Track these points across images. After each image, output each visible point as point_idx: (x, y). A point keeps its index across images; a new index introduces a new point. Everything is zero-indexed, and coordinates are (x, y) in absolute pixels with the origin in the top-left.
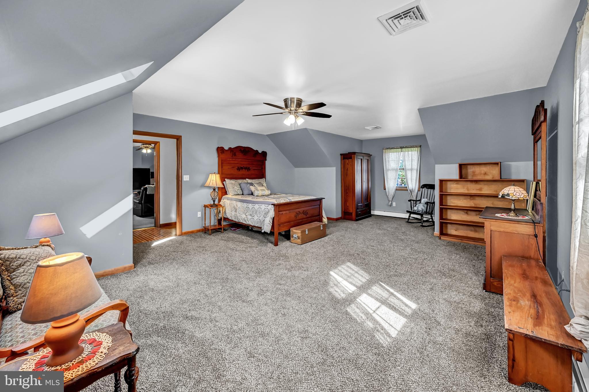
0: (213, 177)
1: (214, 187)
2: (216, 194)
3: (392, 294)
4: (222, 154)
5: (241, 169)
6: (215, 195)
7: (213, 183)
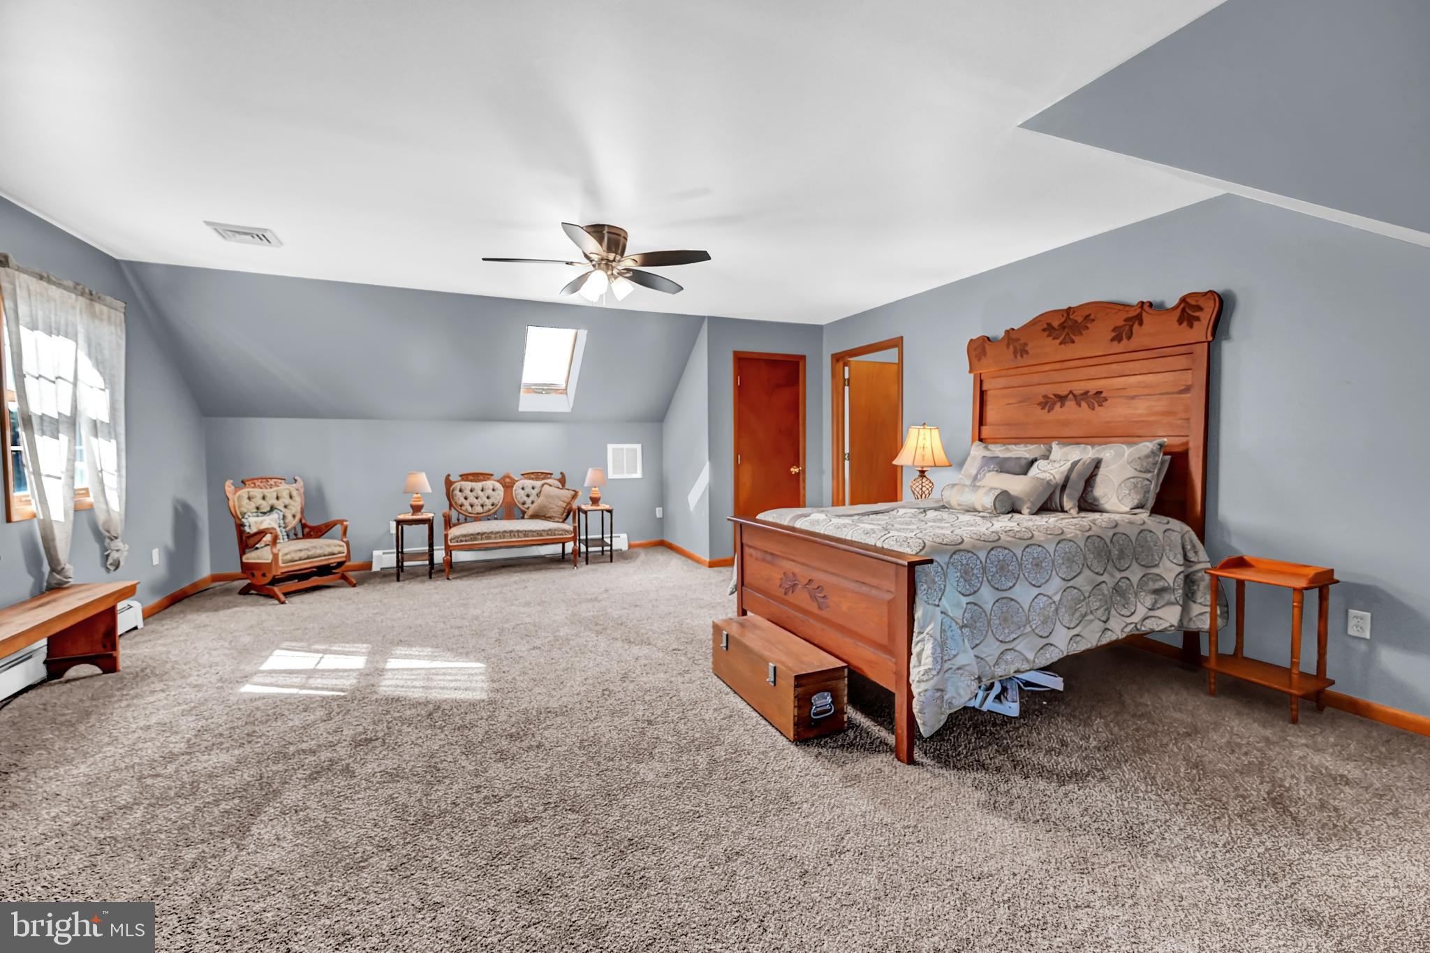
0: (924, 439)
1: (922, 467)
2: (928, 487)
3: (302, 687)
4: (979, 360)
5: (1058, 404)
6: (924, 489)
7: (926, 457)
